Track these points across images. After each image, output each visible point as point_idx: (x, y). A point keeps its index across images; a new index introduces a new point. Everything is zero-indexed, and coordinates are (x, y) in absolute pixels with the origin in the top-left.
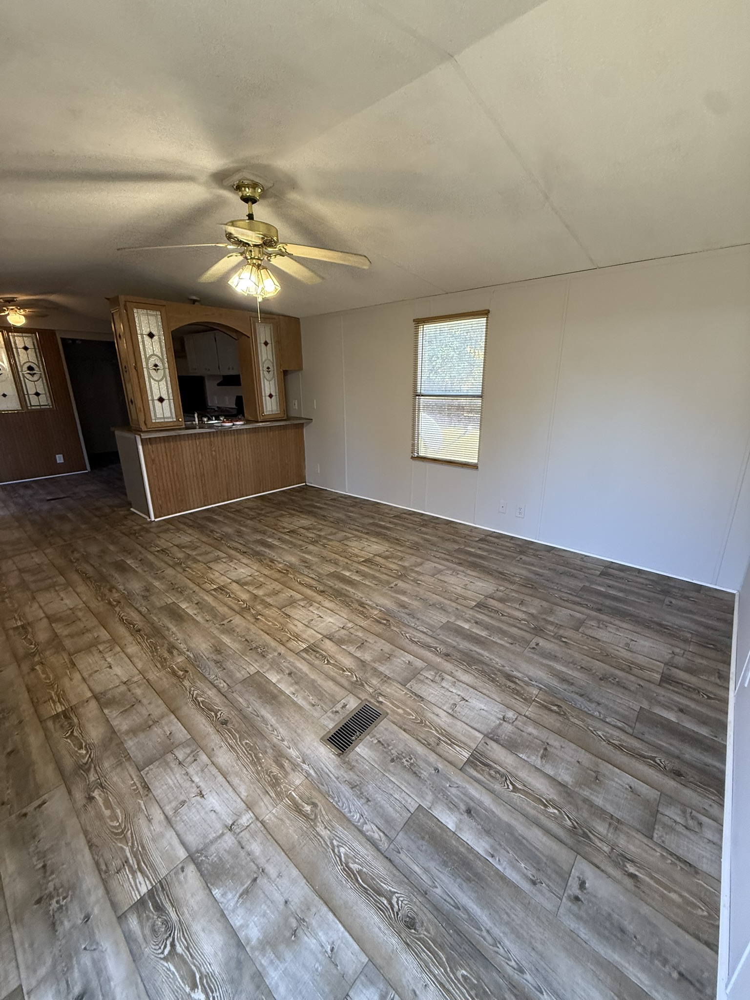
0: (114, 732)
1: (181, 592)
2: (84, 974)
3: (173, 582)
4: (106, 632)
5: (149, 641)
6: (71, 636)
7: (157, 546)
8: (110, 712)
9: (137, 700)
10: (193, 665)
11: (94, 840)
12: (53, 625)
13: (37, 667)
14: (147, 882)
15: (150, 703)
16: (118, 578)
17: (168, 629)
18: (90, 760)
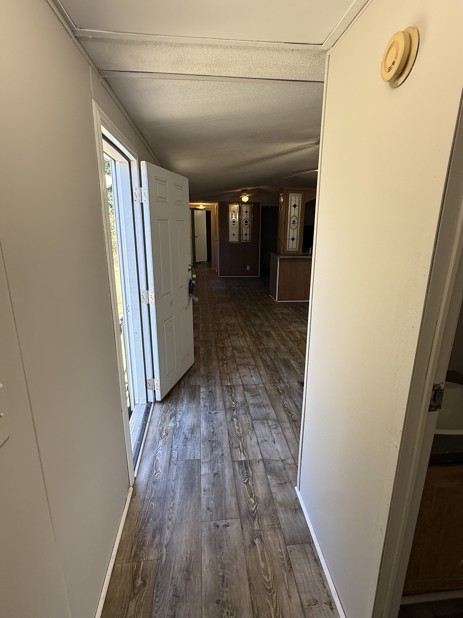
0: (246, 401)
1: (293, 355)
2: (218, 468)
3: (291, 349)
4: (253, 361)
5: (271, 372)
6: (240, 358)
7: (288, 329)
8: (247, 394)
9: (259, 394)
10: (288, 390)
11: (230, 434)
12: (234, 351)
13: (225, 365)
14: (245, 457)
15: (263, 397)
16: (265, 339)
17: (281, 370)
18: (235, 407)
